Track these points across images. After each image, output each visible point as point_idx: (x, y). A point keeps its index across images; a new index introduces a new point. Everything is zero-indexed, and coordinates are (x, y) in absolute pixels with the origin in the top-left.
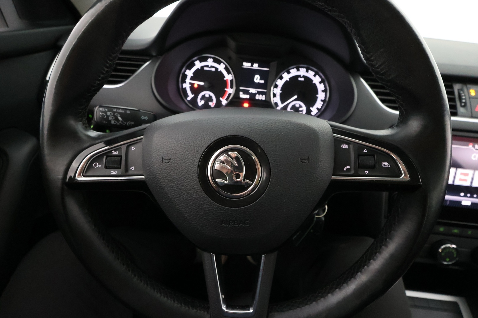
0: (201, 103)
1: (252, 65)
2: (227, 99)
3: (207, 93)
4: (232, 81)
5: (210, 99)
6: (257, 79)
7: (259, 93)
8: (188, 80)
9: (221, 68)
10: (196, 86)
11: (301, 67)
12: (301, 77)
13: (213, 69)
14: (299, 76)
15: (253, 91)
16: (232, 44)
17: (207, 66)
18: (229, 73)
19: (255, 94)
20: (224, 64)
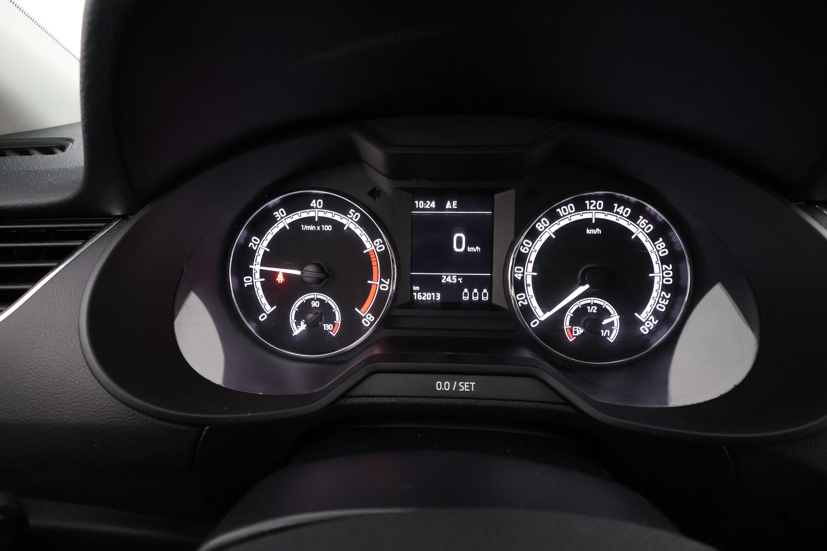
0: (298, 329)
1: (441, 206)
2: (375, 311)
3: (315, 298)
4: (383, 256)
5: (325, 313)
6: (460, 242)
7: (470, 283)
8: (257, 267)
9: (350, 222)
10: (280, 279)
11: (590, 198)
12: (593, 227)
13: (328, 228)
14: (587, 223)
15: (449, 278)
16: (374, 154)
17: (310, 221)
18: (373, 235)
19: (458, 287)
20: (357, 210)
